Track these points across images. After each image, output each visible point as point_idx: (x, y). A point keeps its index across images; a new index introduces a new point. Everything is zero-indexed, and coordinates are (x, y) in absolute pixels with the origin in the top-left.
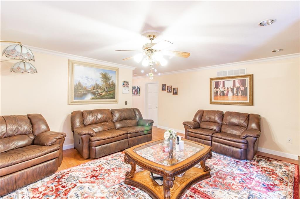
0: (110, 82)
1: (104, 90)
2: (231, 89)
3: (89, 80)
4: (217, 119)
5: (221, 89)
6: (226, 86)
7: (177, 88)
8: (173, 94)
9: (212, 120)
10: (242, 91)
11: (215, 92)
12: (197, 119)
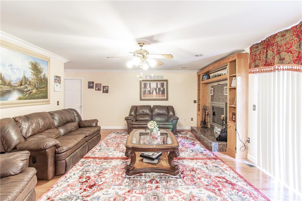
0: (42, 75)
1: (35, 87)
2: (155, 89)
3: (14, 70)
4: (148, 112)
5: (148, 89)
6: (152, 87)
7: (108, 86)
8: (103, 92)
9: (145, 113)
10: (162, 91)
11: (144, 91)
12: (133, 113)
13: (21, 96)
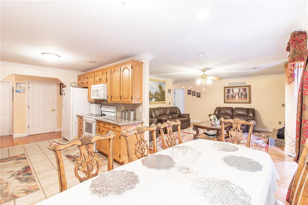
0: (163, 90)
1: (160, 95)
2: (238, 94)
3: (153, 89)
4: (229, 112)
5: (231, 93)
6: (234, 92)
7: (200, 93)
8: (197, 97)
9: (226, 113)
10: (244, 95)
11: (227, 95)
12: (216, 112)
13: (155, 100)
